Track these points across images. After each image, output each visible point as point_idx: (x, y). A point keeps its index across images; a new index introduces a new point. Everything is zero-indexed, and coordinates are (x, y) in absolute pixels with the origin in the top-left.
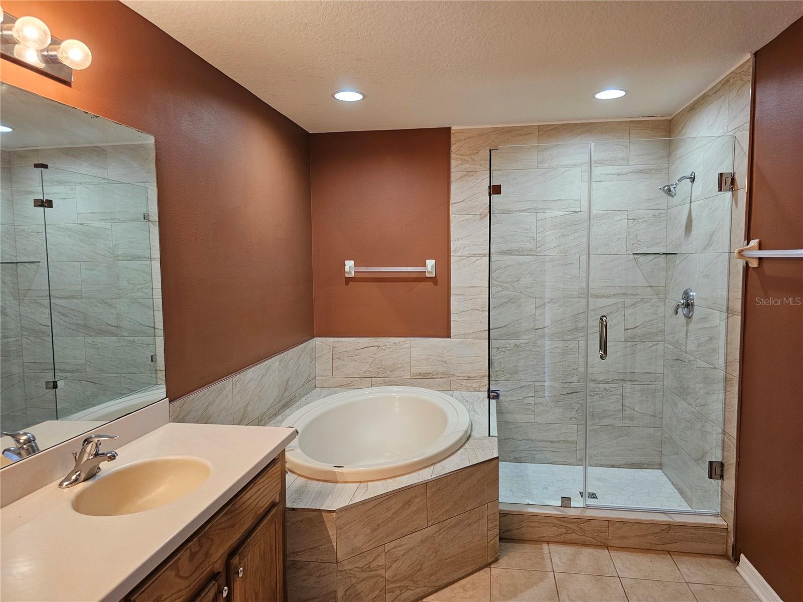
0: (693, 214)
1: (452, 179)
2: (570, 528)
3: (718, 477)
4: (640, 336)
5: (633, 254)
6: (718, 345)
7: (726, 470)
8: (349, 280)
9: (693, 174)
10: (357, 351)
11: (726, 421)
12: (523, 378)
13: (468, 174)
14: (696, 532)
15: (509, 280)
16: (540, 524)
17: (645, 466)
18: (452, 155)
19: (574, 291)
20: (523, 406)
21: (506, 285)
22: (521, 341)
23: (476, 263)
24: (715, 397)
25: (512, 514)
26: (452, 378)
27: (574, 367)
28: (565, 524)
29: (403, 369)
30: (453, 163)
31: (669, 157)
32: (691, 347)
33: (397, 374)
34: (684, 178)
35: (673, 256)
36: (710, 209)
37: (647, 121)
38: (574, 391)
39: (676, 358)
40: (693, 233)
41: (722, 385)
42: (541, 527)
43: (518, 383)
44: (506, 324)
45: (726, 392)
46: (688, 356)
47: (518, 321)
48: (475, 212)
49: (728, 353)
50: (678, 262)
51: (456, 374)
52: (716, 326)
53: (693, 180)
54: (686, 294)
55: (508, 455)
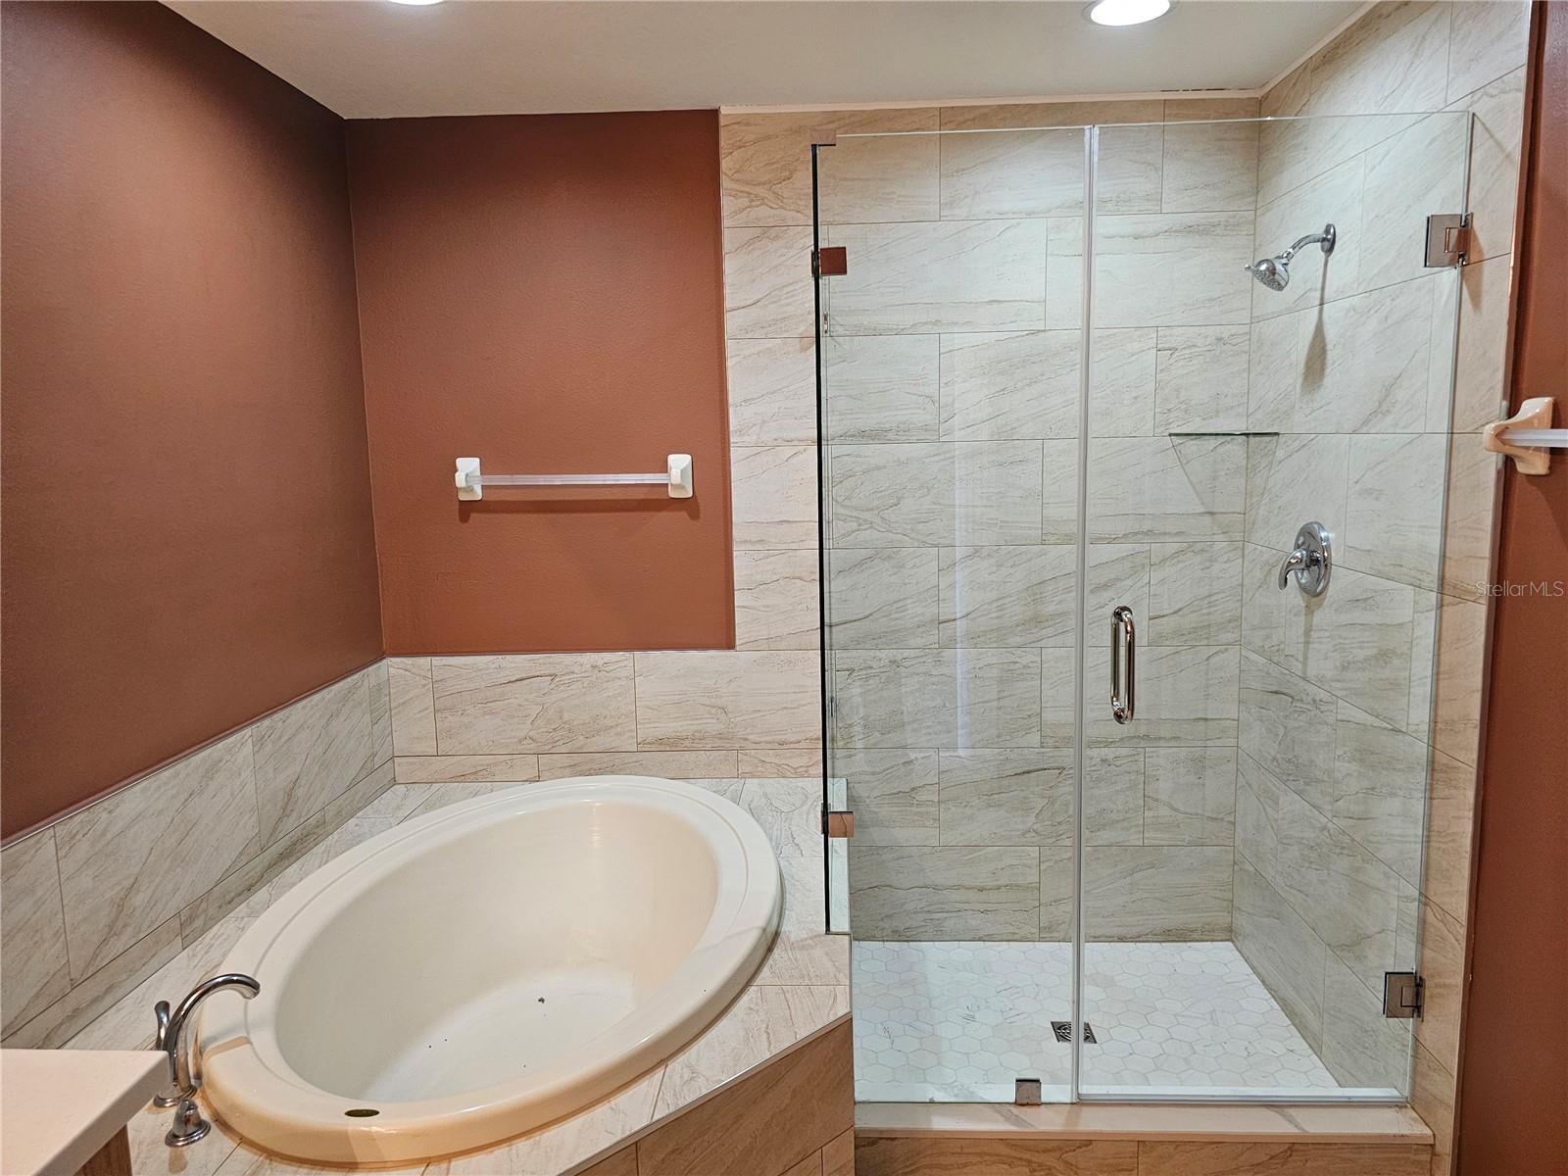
0: (1331, 334)
1: (727, 244)
2: (1040, 1165)
3: (1408, 1010)
4: (1185, 632)
5: (1170, 435)
6: (1407, 674)
7: (1431, 997)
8: (468, 508)
9: (1332, 231)
10: (498, 690)
11: (1432, 872)
12: (909, 741)
13: (766, 232)
14: (1357, 1156)
15: (876, 503)
16: (963, 1160)
17: (1195, 936)
18: (725, 183)
19: (1030, 528)
20: (913, 809)
21: (867, 515)
22: (906, 653)
23: (792, 461)
24: (1395, 805)
25: (889, 1138)
26: (742, 748)
27: (1030, 710)
28: (1027, 1156)
29: (619, 729)
30: (727, 203)
31: (1257, 193)
32: (1321, 665)
33: (601, 742)
34: (1308, 240)
35: (1267, 439)
36: (1386, 318)
37: (1204, 100)
38: (1032, 768)
39: (1274, 689)
40: (1328, 381)
41: (1421, 777)
42: (966, 1165)
43: (900, 752)
44: (868, 612)
45: (1431, 798)
46: (1310, 688)
47: (899, 605)
48: (787, 331)
49: (1441, 696)
50: (1280, 454)
51: (750, 737)
52: (1401, 625)
53: (1329, 243)
54: (1308, 534)
55: (880, 923)
